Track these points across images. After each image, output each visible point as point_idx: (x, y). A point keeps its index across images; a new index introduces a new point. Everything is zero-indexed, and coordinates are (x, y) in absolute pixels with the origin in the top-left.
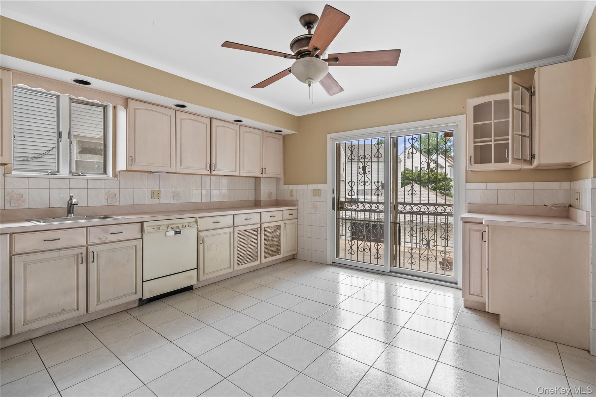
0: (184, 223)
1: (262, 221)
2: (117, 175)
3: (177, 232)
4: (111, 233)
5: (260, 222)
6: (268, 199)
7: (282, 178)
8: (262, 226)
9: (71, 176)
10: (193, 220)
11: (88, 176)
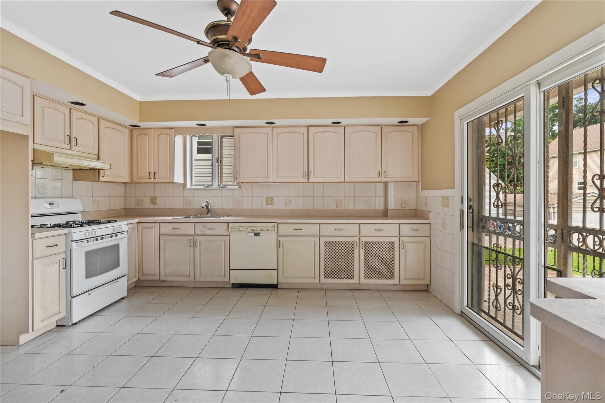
0: (264, 227)
1: (361, 234)
2: (241, 186)
3: (256, 234)
4: (208, 229)
5: (358, 235)
6: (400, 208)
7: (420, 182)
8: (361, 241)
9: (218, 188)
10: (272, 225)
11: (229, 187)
